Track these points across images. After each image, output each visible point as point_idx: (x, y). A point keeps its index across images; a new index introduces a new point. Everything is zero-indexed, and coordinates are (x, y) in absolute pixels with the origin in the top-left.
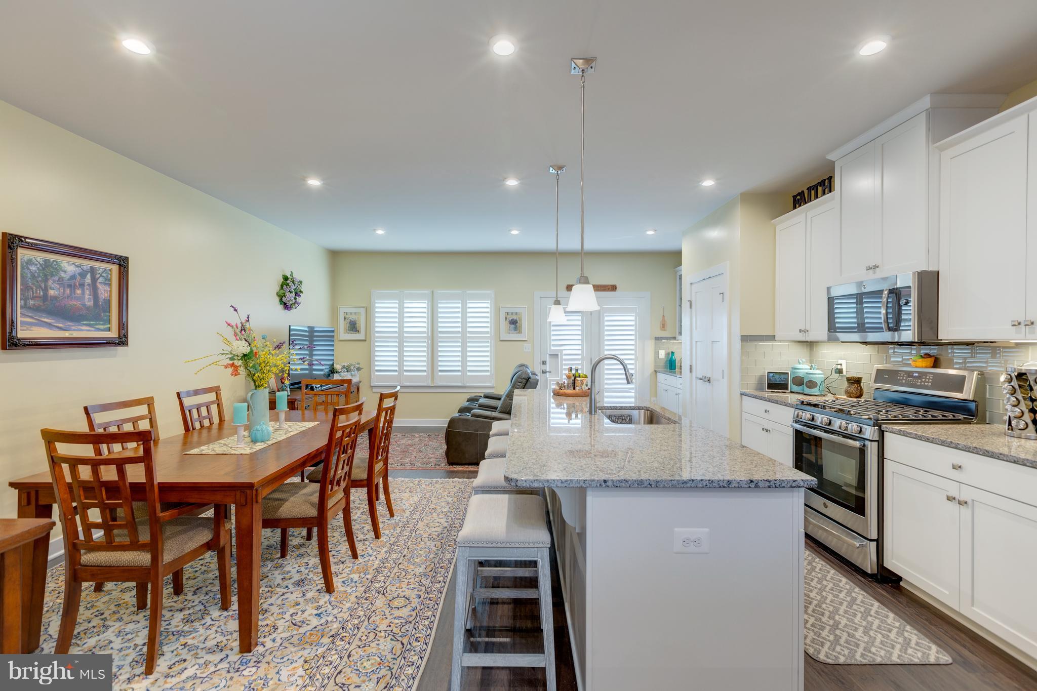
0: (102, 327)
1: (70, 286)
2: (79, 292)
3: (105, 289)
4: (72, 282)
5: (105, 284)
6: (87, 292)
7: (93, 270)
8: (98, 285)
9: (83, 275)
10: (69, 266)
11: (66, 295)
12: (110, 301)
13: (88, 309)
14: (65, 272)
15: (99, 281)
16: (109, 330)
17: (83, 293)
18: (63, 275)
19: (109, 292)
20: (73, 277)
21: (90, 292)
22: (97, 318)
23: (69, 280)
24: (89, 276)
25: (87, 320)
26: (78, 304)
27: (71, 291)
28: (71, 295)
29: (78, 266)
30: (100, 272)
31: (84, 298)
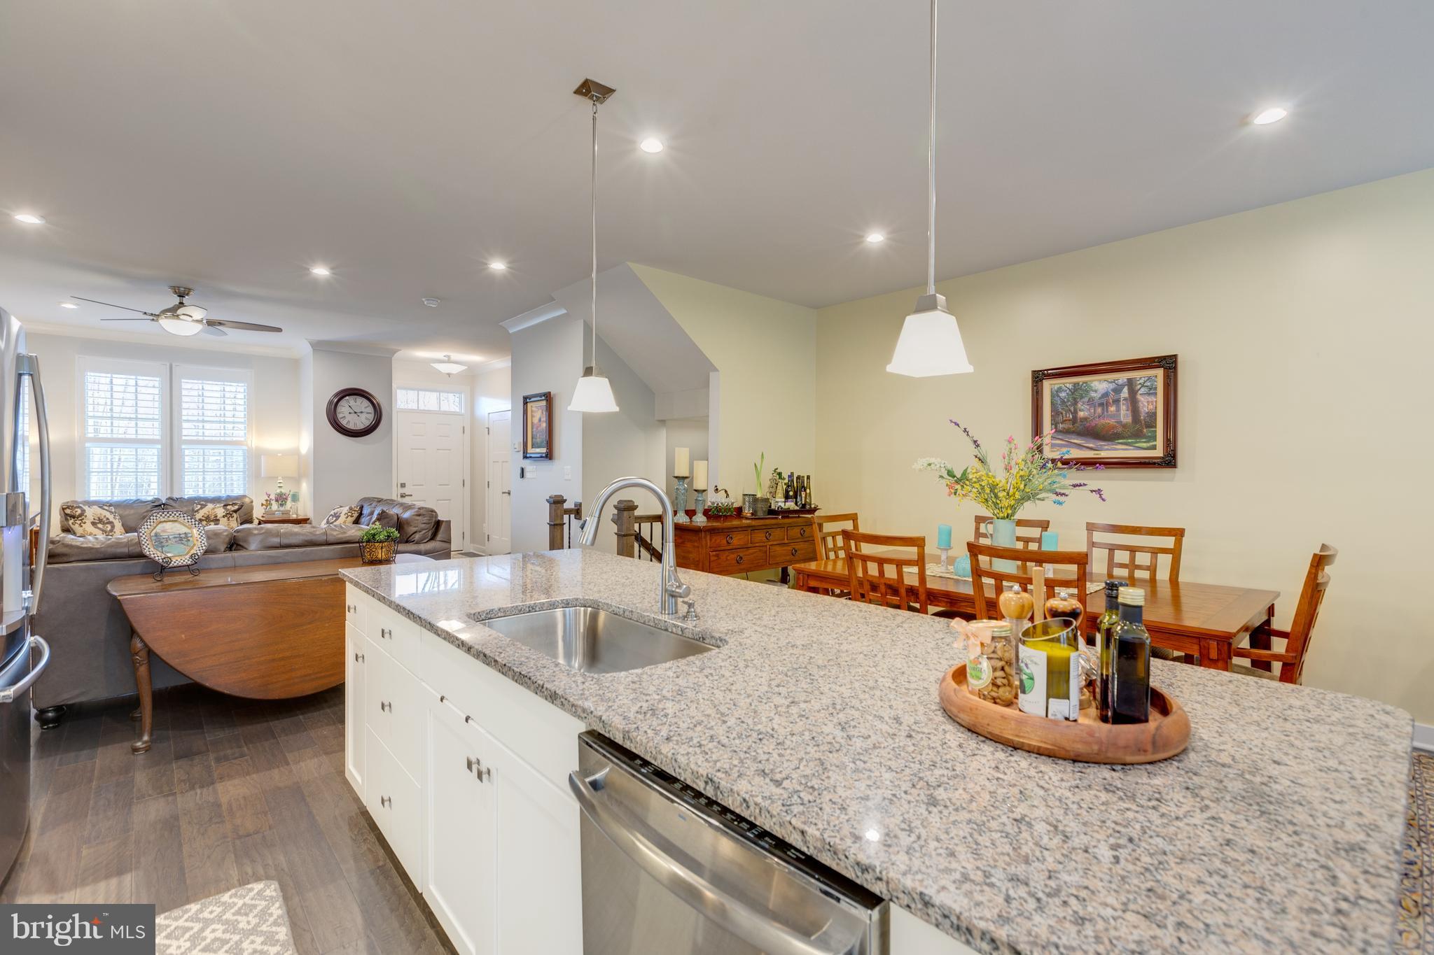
0: (1145, 445)
1: (1101, 405)
2: (1113, 409)
3: (1150, 400)
4: (1104, 400)
5: (1149, 394)
6: (1123, 408)
7: (1130, 383)
8: (1139, 397)
9: (1118, 390)
10: (1100, 385)
11: (1097, 415)
12: (1155, 414)
13: (1124, 426)
14: (1096, 391)
15: (1140, 392)
16: (1154, 448)
17: (1118, 410)
18: (1093, 394)
19: (1153, 403)
20: (1106, 395)
21: (1128, 407)
22: (1138, 435)
23: (1100, 398)
24: (1125, 390)
25: (1121, 439)
26: (1112, 422)
27: (1103, 409)
28: (1103, 413)
29: (1111, 382)
30: (1142, 381)
31: (1120, 414)
